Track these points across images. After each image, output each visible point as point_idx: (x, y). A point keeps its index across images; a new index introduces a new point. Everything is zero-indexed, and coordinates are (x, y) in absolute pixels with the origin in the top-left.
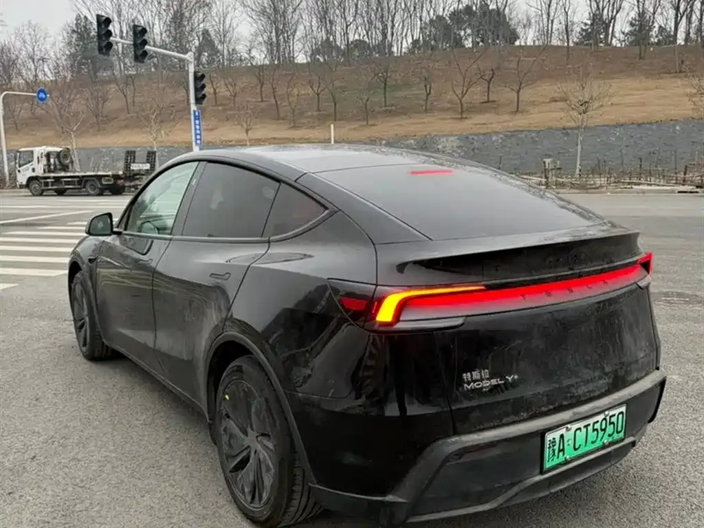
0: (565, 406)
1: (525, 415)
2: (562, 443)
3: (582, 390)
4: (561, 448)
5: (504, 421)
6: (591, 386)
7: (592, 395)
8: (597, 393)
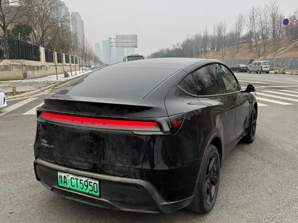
0: (67, 165)
1: (53, 161)
2: (65, 179)
3: (74, 163)
4: (65, 181)
5: (48, 160)
6: (79, 164)
7: (80, 168)
8: (83, 168)
